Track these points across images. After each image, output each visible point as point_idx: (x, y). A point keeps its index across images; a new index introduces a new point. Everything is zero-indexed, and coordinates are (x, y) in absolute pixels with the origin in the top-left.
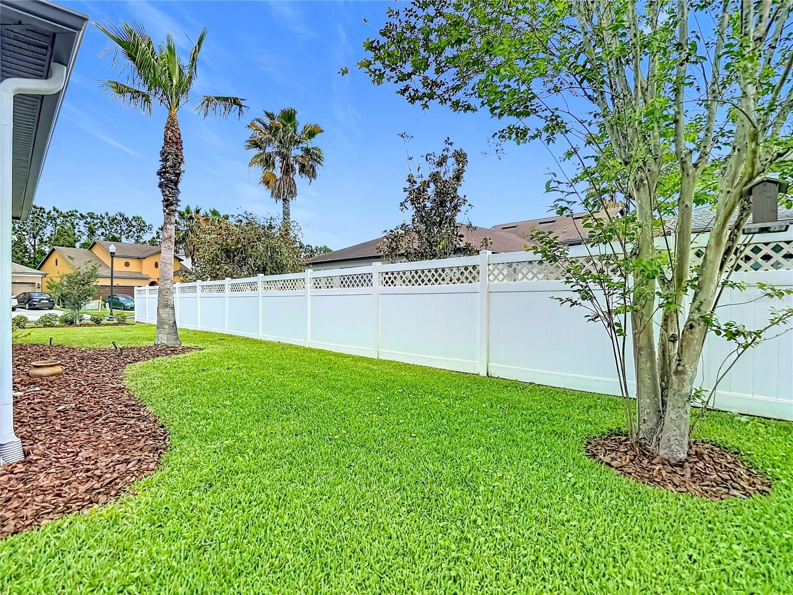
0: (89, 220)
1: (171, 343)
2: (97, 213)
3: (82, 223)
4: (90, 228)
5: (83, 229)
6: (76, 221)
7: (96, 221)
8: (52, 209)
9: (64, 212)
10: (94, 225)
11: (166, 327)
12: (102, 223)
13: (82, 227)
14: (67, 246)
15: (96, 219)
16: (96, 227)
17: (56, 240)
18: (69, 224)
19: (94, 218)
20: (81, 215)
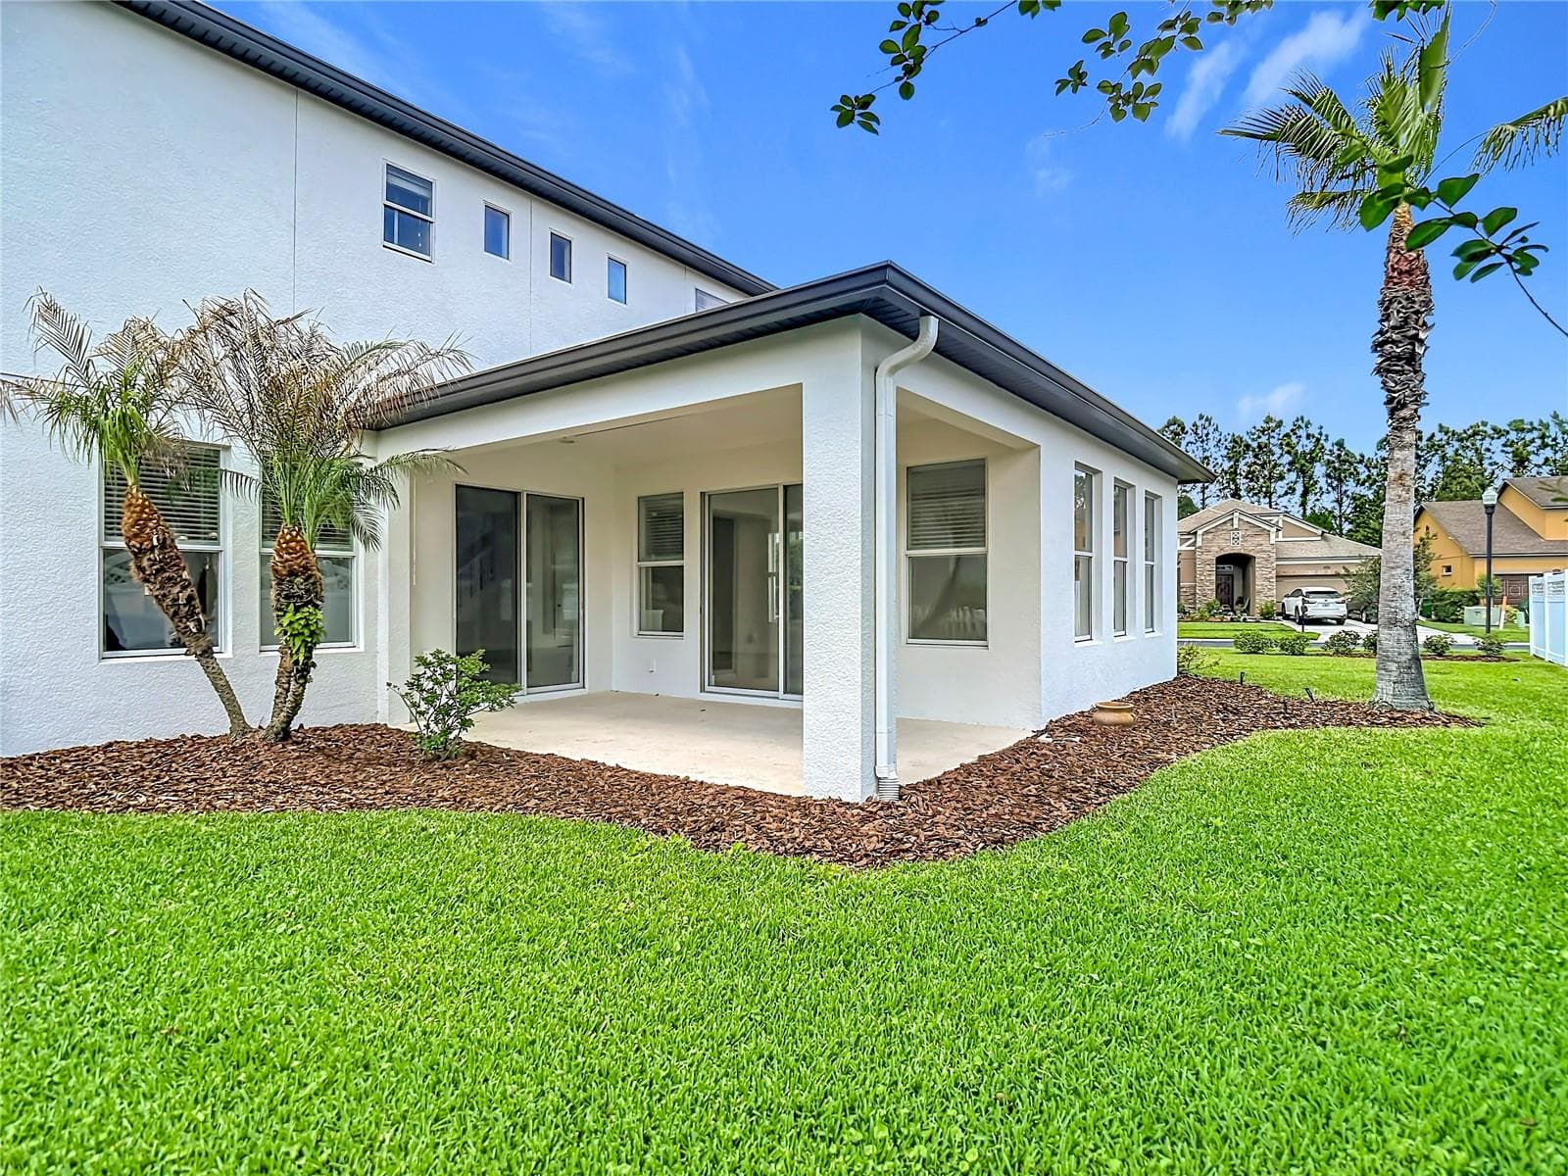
0: (1513, 436)
1: (1404, 702)
2: (1532, 417)
3: (1497, 445)
4: (1515, 454)
5: (1499, 458)
6: (1486, 443)
7: (1529, 437)
8: (1436, 430)
9: (1459, 430)
10: (1525, 445)
11: (1393, 667)
12: (1543, 437)
13: (1499, 455)
14: (1464, 498)
15: (1530, 431)
16: (1530, 449)
17: (1444, 488)
18: (1470, 454)
19: (1523, 430)
20: (1494, 429)
